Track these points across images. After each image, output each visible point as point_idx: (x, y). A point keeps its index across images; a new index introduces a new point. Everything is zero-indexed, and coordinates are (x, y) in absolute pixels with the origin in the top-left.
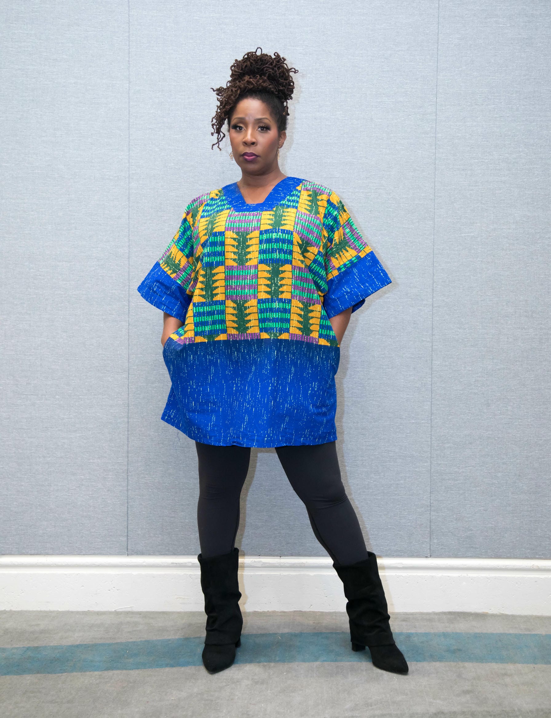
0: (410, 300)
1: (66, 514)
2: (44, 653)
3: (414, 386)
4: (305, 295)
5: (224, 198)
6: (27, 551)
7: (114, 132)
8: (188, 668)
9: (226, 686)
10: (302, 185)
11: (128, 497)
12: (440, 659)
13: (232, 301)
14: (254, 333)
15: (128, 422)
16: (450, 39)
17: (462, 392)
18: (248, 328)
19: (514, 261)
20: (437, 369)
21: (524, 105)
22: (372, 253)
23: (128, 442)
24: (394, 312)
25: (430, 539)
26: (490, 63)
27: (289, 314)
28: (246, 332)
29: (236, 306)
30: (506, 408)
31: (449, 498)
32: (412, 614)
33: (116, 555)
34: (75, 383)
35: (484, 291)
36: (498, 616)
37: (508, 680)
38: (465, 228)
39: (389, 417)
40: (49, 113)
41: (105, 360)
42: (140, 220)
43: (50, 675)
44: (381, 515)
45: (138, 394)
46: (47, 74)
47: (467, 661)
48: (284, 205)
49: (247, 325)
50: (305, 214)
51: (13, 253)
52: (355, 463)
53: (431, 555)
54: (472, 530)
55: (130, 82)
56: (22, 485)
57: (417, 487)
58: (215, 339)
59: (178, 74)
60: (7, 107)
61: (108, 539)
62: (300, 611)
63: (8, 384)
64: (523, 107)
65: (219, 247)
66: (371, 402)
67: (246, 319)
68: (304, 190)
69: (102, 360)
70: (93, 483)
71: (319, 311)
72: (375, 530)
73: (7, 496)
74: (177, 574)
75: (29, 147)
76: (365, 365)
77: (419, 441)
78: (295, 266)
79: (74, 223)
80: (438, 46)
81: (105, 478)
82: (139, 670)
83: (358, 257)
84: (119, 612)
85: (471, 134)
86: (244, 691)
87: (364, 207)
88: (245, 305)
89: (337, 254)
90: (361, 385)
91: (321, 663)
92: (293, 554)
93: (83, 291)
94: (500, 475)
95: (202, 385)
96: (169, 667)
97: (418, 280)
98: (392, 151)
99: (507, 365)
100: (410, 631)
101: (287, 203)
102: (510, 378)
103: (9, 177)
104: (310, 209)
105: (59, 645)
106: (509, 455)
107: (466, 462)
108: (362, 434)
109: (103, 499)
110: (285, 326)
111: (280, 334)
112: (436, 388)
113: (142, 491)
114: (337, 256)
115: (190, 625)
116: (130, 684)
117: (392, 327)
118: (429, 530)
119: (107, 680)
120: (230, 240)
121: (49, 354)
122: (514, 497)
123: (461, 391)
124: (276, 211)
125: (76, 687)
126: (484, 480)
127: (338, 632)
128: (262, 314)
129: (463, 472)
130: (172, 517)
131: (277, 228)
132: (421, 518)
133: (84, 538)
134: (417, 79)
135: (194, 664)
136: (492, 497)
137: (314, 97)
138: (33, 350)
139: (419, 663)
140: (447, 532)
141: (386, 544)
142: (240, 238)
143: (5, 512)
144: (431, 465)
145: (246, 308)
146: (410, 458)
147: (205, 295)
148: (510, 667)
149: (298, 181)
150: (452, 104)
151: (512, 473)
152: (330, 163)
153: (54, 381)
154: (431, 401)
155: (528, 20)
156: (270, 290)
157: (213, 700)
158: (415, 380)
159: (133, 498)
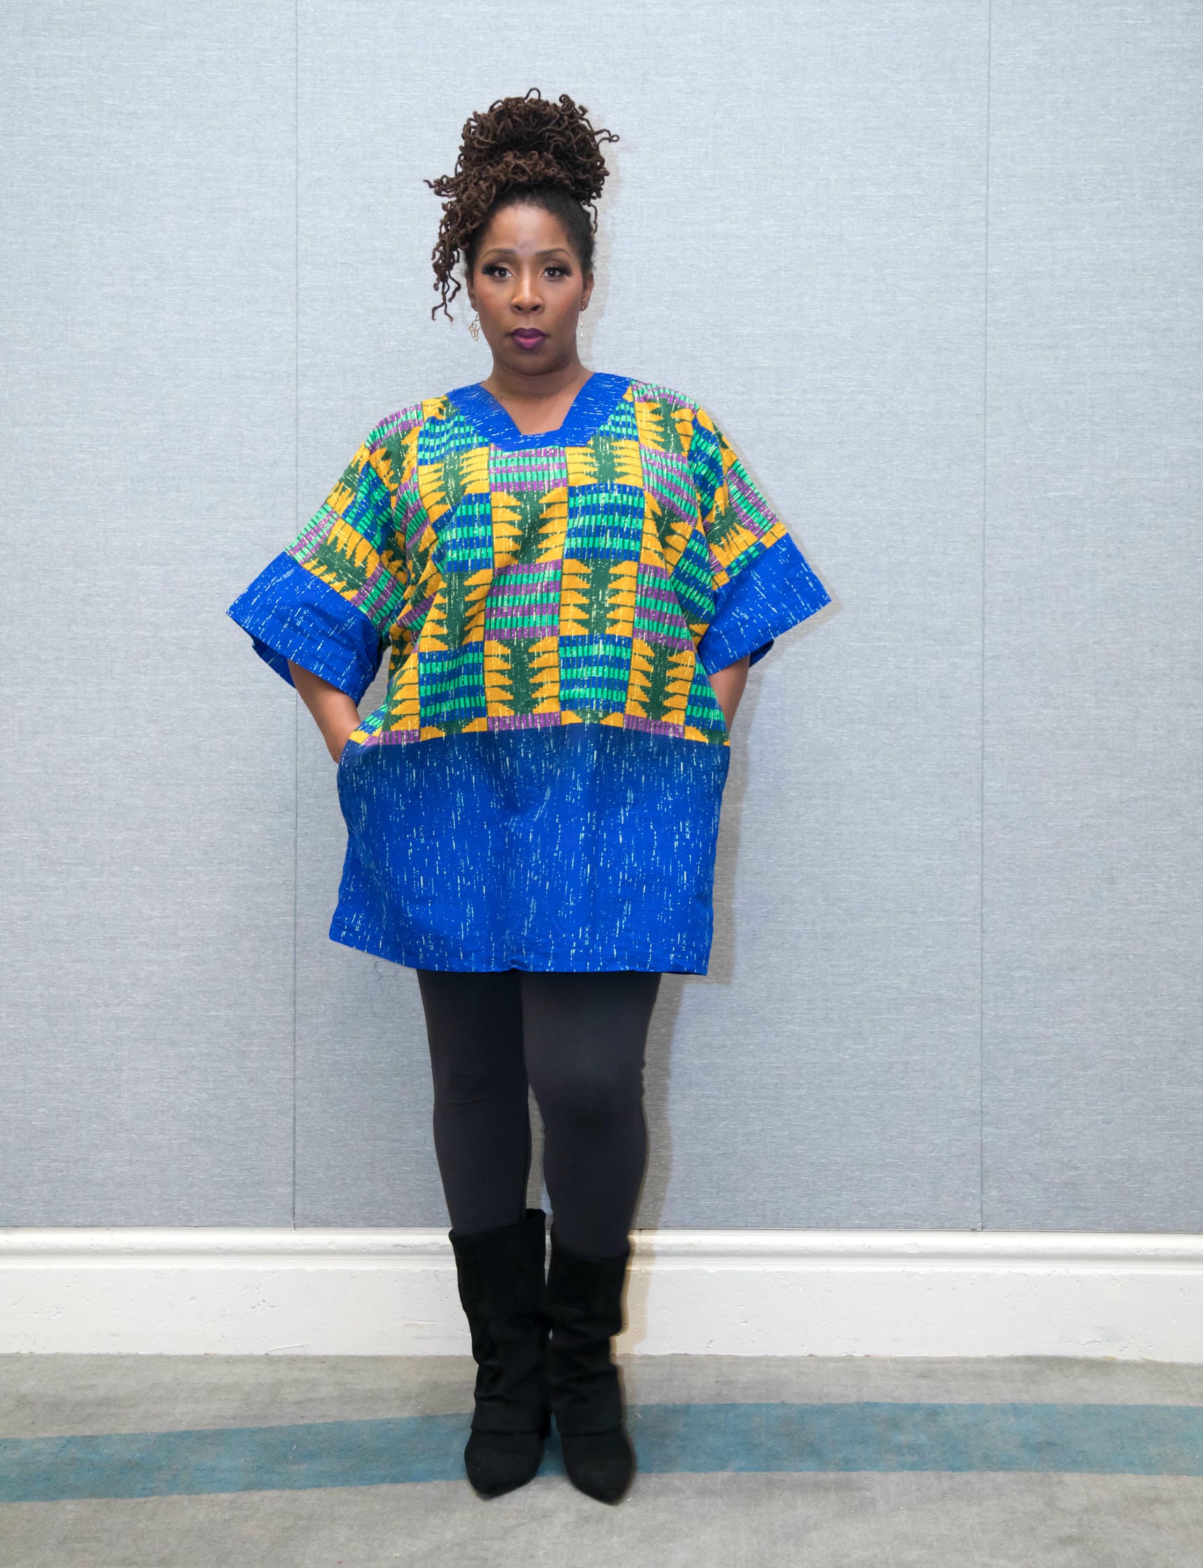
0: (932, 642)
1: (156, 1133)
2: (106, 1451)
3: (943, 838)
4: (664, 630)
5: (462, 418)
6: (68, 1218)
7: (264, 272)
8: (432, 1486)
9: (517, 1526)
10: (633, 390)
11: (295, 1096)
12: (1006, 1465)
13: (501, 641)
14: (550, 713)
15: (295, 925)
16: (1017, 55)
17: (1051, 852)
18: (535, 702)
19: (1168, 551)
20: (995, 800)
21: (1185, 200)
22: (787, 537)
23: (295, 969)
24: (896, 671)
25: (982, 1188)
26: (1108, 105)
27: (627, 672)
28: (531, 712)
29: (508, 651)
30: (1154, 889)
31: (1023, 1093)
32: (942, 1361)
33: (269, 1226)
34: (176, 836)
35: (1099, 621)
36: (1139, 1365)
37: (1162, 1513)
38: (1056, 478)
39: (886, 908)
40: (119, 232)
41: (243, 785)
42: (322, 469)
43: (118, 1500)
44: (868, 1134)
45: (318, 860)
46: (115, 145)
47: (1067, 1470)
48: (608, 433)
49: (534, 696)
50: (656, 452)
51: (38, 546)
52: (810, 1014)
53: (984, 1225)
54: (1077, 1168)
55: (298, 162)
56: (57, 1070)
57: (950, 1069)
58: (464, 731)
59: (405, 141)
60: (25, 221)
61: (250, 1190)
62: (685, 1354)
63: (27, 841)
64: (1183, 204)
65: (480, 526)
66: (845, 875)
67: (532, 681)
68: (640, 401)
69: (238, 784)
70: (217, 1064)
71: (690, 666)
72: (855, 1168)
73: (25, 1093)
74: (405, 1270)
75: (76, 310)
76: (831, 793)
77: (955, 965)
78: (646, 566)
79: (174, 478)
80: (989, 70)
81: (244, 1051)
82: (322, 1489)
83: (760, 547)
84: (275, 1357)
85: (1065, 267)
86: (558, 1537)
87: (825, 434)
88: (530, 650)
89: (722, 538)
90: (822, 838)
91: (734, 1474)
92: (669, 1224)
93: (194, 629)
94: (1139, 1040)
95: (439, 836)
96: (389, 1482)
97: (949, 597)
98: (888, 307)
99: (1153, 790)
100: (936, 1401)
101: (613, 429)
102: (1161, 819)
103: (29, 377)
104: (663, 440)
105: (141, 1432)
106: (1161, 996)
107: (1060, 1010)
108: (825, 950)
109: (239, 1099)
110: (616, 696)
111: (606, 714)
112: (993, 843)
113: (329, 1081)
114: (724, 541)
115: (436, 1386)
116: (301, 1522)
117: (893, 704)
118: (978, 1167)
119: (249, 1512)
120: (503, 512)
121: (118, 771)
122: (1173, 1091)
123: (1049, 848)
124: (595, 447)
125: (178, 1529)
126: (1104, 1053)
127: (772, 1404)
128: (569, 670)
129: (1056, 1035)
130: (395, 1141)
131: (608, 482)
132: (959, 1140)
133: (195, 1189)
134: (943, 145)
135: (444, 1475)
136: (1122, 1090)
137: (710, 189)
138: (82, 764)
139: (957, 1473)
140: (1019, 1172)
141: (880, 1199)
142: (526, 505)
143: (19, 1129)
144: (982, 1021)
145: (532, 657)
146: (934, 1004)
147: (448, 635)
148: (1166, 1483)
149: (622, 384)
150: (1024, 199)
151: (1167, 1036)
152: (748, 336)
153: (129, 832)
154: (980, 872)
155: (1192, 10)
156: (587, 617)
157: (487, 1559)
158: (943, 825)
159: (306, 1098)
